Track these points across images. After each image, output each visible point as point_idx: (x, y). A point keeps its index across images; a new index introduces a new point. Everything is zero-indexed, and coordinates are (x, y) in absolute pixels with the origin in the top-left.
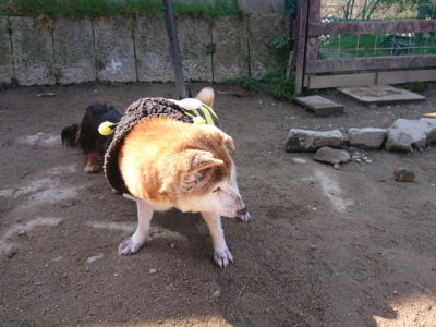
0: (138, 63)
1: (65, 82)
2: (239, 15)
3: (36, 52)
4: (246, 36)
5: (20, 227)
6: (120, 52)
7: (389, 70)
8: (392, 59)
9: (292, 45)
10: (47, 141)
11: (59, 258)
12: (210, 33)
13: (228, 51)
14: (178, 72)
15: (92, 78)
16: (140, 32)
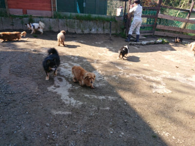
0: (97, 30)
1: (84, 33)
3: (79, 27)
6: (94, 28)
9: (125, 28)
14: (110, 31)
15: (89, 32)
16: (98, 24)
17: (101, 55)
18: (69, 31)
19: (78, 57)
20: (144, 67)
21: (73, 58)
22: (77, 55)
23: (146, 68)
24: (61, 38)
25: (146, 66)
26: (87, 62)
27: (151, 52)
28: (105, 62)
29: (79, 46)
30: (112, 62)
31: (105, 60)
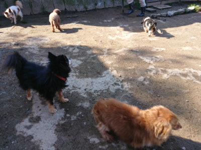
0: (105, 3)
3: (81, 2)
14: (123, 2)
15: (94, 8)
17: (114, 39)
18: (68, 9)
19: (80, 47)
20: (185, 53)
21: (71, 49)
22: (78, 43)
23: (189, 54)
24: (55, 20)
25: (187, 50)
26: (93, 54)
27: (185, 25)
28: (121, 51)
29: (81, 29)
30: (132, 51)
31: (120, 47)
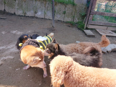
1: (26, 15)
2: (74, 5)
4: (74, 11)
5: (5, 58)
6: (41, 10)
7: (111, 26)
8: (112, 24)
9: (86, 15)
10: (18, 33)
11: (11, 68)
12: (65, 8)
13: (69, 14)
15: (33, 15)
16: (47, 5)
